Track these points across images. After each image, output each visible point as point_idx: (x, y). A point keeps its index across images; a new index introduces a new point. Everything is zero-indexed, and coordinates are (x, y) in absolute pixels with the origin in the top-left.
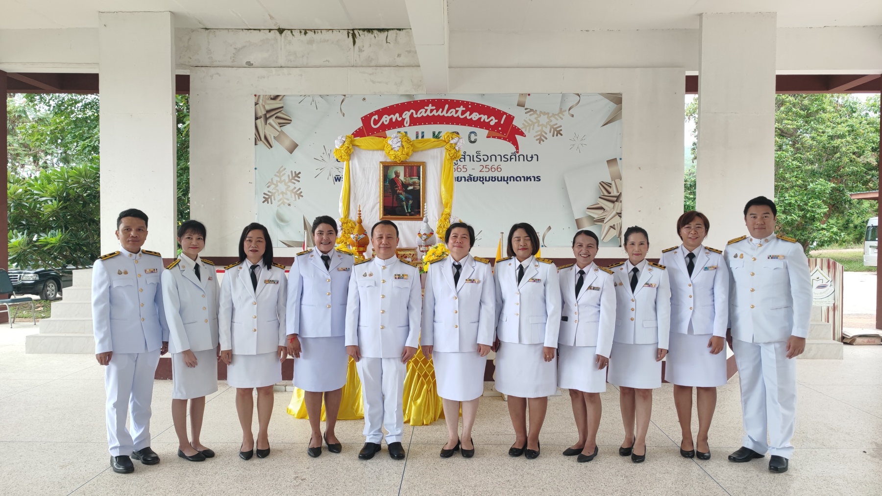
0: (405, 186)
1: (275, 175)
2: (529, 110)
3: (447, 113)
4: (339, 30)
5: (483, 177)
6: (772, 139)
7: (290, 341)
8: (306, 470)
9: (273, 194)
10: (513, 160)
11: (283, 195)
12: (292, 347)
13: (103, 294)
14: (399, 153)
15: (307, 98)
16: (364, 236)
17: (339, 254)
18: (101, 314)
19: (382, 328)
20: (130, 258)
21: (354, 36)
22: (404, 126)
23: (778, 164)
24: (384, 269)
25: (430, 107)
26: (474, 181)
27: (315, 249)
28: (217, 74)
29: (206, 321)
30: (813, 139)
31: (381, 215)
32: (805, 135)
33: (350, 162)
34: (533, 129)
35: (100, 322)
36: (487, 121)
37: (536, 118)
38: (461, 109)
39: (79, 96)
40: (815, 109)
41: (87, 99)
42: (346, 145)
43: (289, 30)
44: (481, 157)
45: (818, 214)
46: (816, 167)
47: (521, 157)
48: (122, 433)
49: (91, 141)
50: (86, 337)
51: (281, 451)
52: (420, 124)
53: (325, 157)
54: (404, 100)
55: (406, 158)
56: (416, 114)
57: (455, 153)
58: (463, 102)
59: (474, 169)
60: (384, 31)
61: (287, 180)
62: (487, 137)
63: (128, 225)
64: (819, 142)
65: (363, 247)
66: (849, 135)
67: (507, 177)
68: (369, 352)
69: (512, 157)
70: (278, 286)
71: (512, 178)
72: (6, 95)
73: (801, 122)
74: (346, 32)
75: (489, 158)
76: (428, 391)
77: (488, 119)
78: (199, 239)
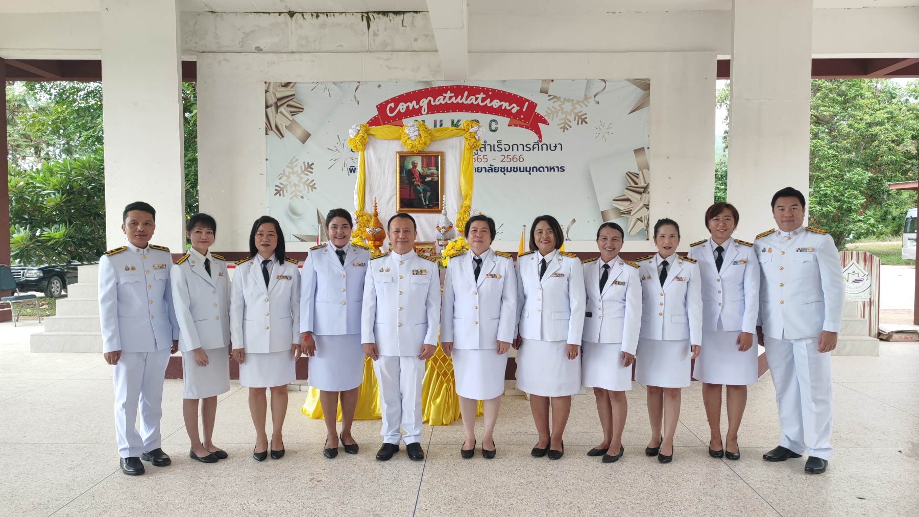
0: (422, 177)
1: (287, 166)
2: (552, 97)
3: (466, 100)
4: (353, 13)
5: (504, 168)
6: (807, 127)
7: (304, 338)
8: (322, 471)
9: (285, 186)
10: (536, 150)
11: (295, 187)
12: (307, 346)
13: (110, 291)
14: (417, 143)
15: (320, 86)
16: (381, 229)
17: (355, 248)
18: (109, 312)
19: (400, 326)
20: (138, 253)
21: (368, 19)
22: (422, 114)
23: (813, 153)
24: (401, 264)
25: (449, 94)
26: (495, 171)
27: (329, 243)
28: (226, 60)
29: (217, 318)
30: (850, 126)
31: (398, 207)
32: (841, 122)
33: (365, 152)
34: (557, 117)
35: (107, 320)
36: (508, 108)
37: (560, 106)
38: (482, 95)
39: (81, 84)
40: (853, 95)
41: (89, 87)
42: (361, 134)
43: (300, 13)
44: (503, 147)
45: (855, 205)
46: (853, 155)
47: (545, 147)
48: (132, 434)
49: (94, 132)
50: (93, 335)
51: (296, 452)
52: (438, 112)
53: (339, 147)
54: (421, 87)
55: (424, 148)
56: (434, 101)
57: (475, 142)
58: (483, 88)
59: (494, 158)
60: (400, 14)
61: (300, 172)
62: (509, 125)
63: (134, 219)
64: (857, 130)
65: (380, 241)
66: (888, 122)
67: (530, 168)
68: (386, 350)
69: (535, 146)
70: (291, 282)
71: (535, 169)
72: (5, 83)
73: (838, 108)
74: (360, 15)
75: (511, 147)
76: (447, 390)
77: (509, 106)
78: (209, 232)
